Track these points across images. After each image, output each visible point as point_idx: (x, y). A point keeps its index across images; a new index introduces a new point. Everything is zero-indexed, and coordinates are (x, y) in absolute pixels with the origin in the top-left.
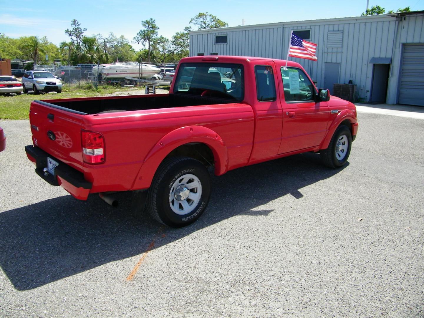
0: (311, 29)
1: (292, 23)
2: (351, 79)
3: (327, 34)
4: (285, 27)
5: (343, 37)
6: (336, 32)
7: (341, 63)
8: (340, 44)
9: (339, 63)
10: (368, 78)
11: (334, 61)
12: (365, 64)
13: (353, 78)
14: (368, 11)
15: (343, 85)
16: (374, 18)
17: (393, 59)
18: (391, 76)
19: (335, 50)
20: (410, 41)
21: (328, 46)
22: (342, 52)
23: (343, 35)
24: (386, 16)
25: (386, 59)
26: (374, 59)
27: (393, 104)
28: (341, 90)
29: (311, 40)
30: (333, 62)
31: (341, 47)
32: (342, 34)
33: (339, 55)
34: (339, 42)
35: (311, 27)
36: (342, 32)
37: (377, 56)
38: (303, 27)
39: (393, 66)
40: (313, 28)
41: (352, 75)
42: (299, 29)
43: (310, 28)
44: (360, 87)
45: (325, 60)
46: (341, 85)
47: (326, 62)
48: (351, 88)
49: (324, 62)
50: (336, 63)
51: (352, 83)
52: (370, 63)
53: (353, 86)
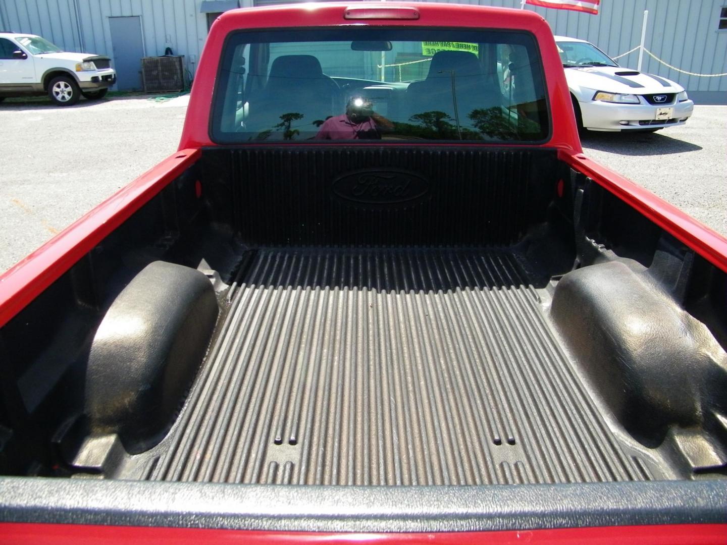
2: (169, 46)
7: (142, 16)
9: (139, 16)
10: (201, 40)
11: (127, 13)
12: (192, 15)
13: (171, 42)
15: (161, 60)
26: (205, 4)
28: (160, 68)
30: (124, 14)
44: (189, 58)
45: (106, 13)
46: (157, 60)
47: (110, 16)
48: (177, 64)
49: (107, 17)
50: (132, 16)
51: (172, 54)
52: (201, 12)
53: (180, 58)
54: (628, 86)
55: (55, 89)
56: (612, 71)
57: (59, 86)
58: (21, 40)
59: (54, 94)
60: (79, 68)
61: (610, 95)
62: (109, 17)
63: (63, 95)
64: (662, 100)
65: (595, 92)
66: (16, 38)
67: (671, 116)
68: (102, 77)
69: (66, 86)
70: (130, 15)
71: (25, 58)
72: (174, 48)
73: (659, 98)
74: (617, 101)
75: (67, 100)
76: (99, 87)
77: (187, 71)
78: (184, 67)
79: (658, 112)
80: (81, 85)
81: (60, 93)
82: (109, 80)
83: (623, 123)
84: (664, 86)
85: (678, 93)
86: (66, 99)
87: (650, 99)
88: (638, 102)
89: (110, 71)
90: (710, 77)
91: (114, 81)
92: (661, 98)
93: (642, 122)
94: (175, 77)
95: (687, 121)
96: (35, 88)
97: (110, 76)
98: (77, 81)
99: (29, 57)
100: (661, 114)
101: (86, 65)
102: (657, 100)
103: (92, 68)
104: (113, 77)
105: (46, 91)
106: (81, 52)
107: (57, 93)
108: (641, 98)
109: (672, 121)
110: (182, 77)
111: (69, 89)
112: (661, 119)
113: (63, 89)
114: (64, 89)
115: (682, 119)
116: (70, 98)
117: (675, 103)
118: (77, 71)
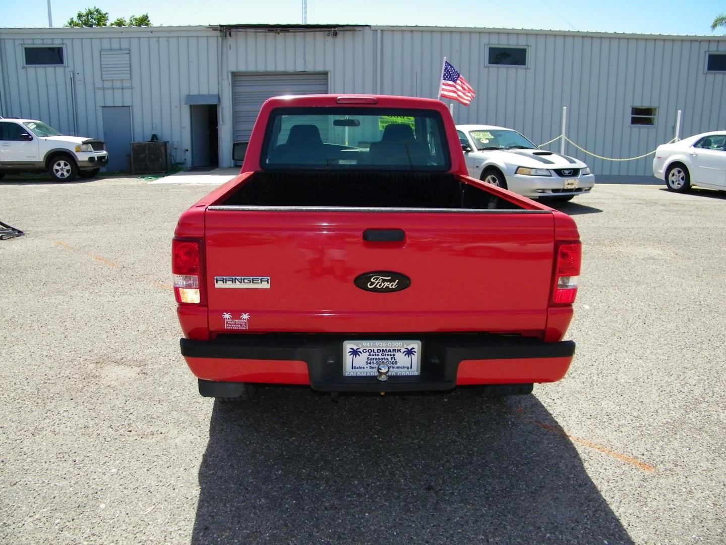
0: (65, 46)
1: (20, 31)
3: (99, 54)
4: (4, 39)
5: (130, 60)
6: (117, 52)
7: (132, 106)
8: (127, 74)
9: (129, 106)
10: (184, 128)
11: (118, 103)
12: (176, 107)
13: (157, 130)
14: (81, 16)
15: (149, 144)
16: (182, 31)
17: (220, 96)
18: (221, 123)
19: (118, 84)
20: (242, 68)
21: (103, 76)
22: (132, 88)
23: (130, 57)
24: (204, 28)
25: (210, 96)
26: (189, 97)
27: (230, 167)
28: (147, 152)
29: (66, 66)
30: (116, 105)
31: (129, 78)
32: (128, 55)
33: (127, 93)
34: (124, 69)
35: (65, 41)
36: (128, 52)
37: (194, 92)
38: (45, 41)
39: (222, 108)
40: (68, 42)
41: (154, 125)
42: (38, 44)
43: (63, 44)
44: (173, 144)
45: (100, 103)
46: (145, 145)
47: (103, 105)
48: (163, 148)
49: (100, 106)
50: (123, 106)
51: (157, 139)
52: (185, 104)
53: (165, 144)
54: (542, 163)
55: (56, 167)
56: (530, 152)
57: (59, 165)
58: (27, 125)
59: (54, 171)
60: (79, 149)
61: (529, 169)
62: (103, 107)
63: (62, 172)
64: (569, 173)
65: (516, 167)
66: (23, 123)
67: (576, 186)
68: (98, 157)
69: (66, 165)
70: (121, 105)
71: (31, 139)
72: (159, 135)
73: (567, 172)
74: (534, 174)
75: (66, 177)
76: (94, 166)
77: (170, 154)
78: (169, 151)
79: (566, 183)
80: (79, 164)
81: (60, 170)
82: (103, 160)
83: (539, 191)
84: (571, 163)
85: (581, 169)
86: (64, 176)
87: (560, 172)
88: (550, 175)
89: (104, 153)
90: (620, 161)
91: (107, 161)
92: (568, 172)
93: (554, 191)
94: (161, 160)
95: (590, 191)
96: (37, 166)
97: (103, 157)
98: (76, 160)
99: (34, 139)
100: (568, 184)
101: (84, 147)
102: (565, 173)
103: (89, 149)
104: (106, 158)
105: (47, 169)
106: (75, 136)
107: (57, 171)
108: (553, 172)
109: (579, 190)
110: (166, 160)
111: (68, 167)
112: (569, 188)
113: (62, 167)
114: (64, 167)
115: (587, 189)
116: (68, 175)
117: (580, 176)
118: (76, 152)
